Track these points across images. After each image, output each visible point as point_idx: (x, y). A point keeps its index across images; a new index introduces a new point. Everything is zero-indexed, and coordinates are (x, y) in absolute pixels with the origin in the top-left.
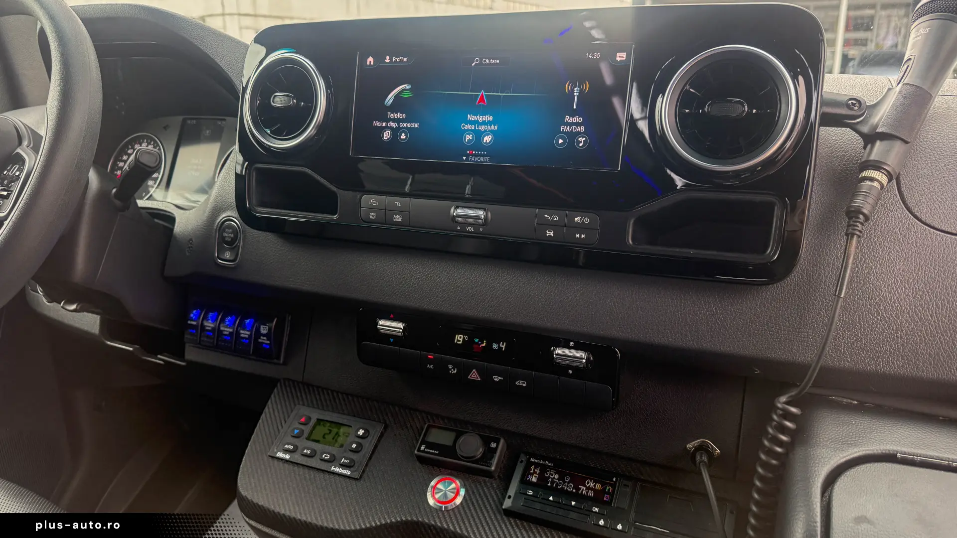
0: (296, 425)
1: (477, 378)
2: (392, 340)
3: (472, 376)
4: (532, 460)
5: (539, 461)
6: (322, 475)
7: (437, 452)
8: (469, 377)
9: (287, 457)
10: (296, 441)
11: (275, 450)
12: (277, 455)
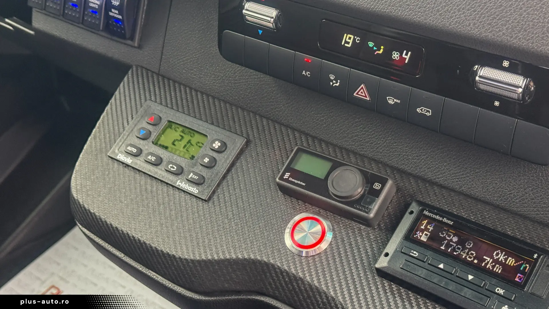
0: (144, 125)
1: (366, 97)
2: (260, 32)
3: (359, 93)
4: (426, 213)
5: (434, 216)
6: (165, 188)
7: (304, 184)
8: (355, 94)
9: (129, 160)
10: (141, 144)
11: (117, 151)
12: (118, 158)
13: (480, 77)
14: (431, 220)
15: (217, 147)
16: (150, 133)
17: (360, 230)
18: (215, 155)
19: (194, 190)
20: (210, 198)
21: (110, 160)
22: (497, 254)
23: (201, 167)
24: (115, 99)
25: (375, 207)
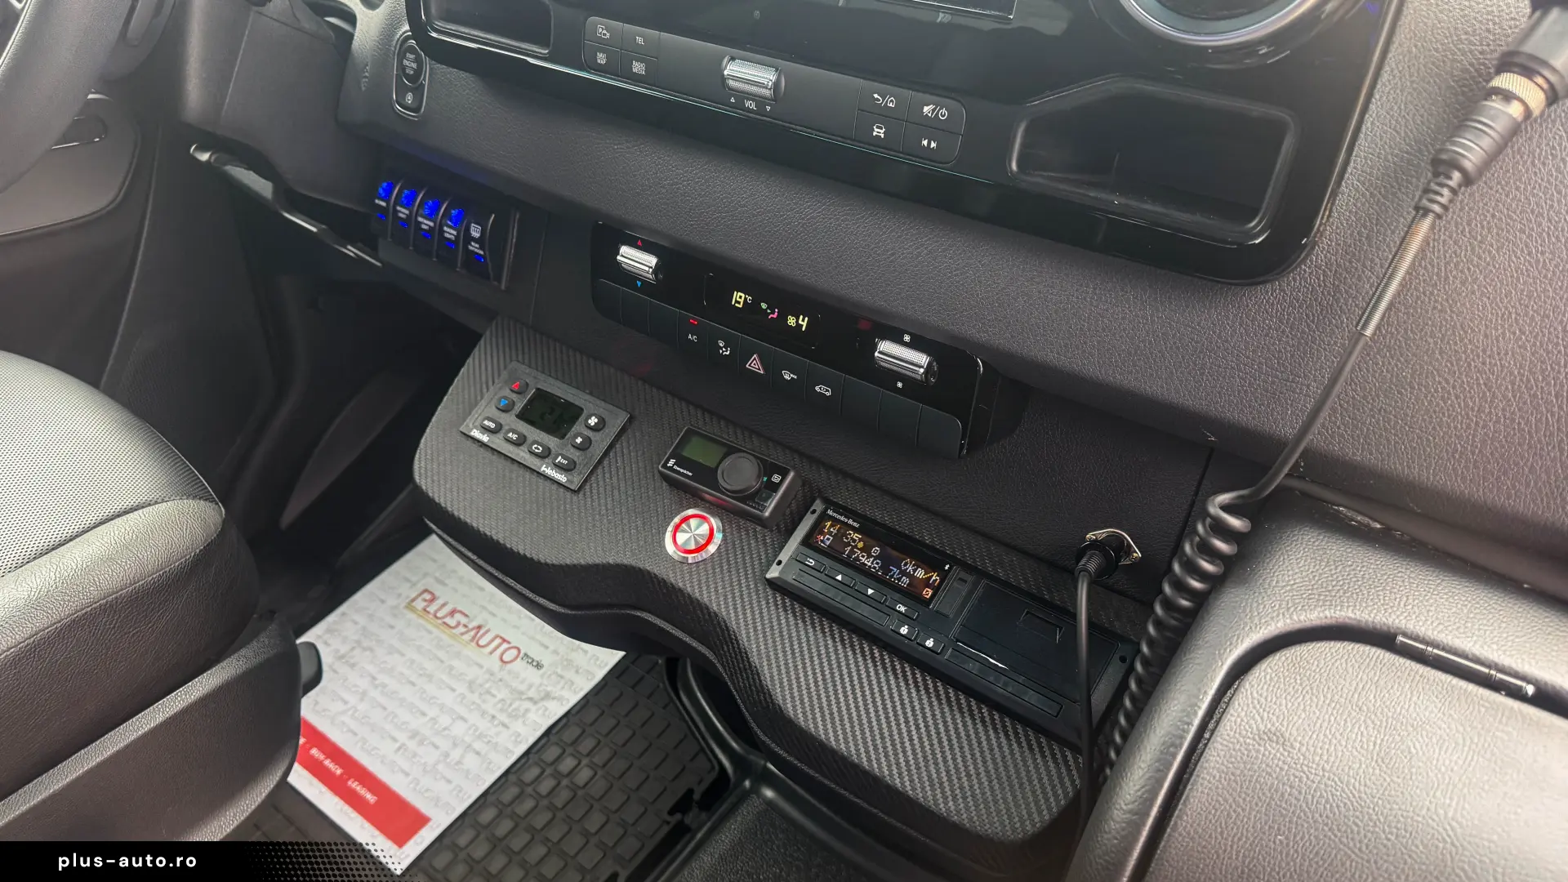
0: (507, 392)
1: (759, 369)
2: (639, 283)
3: (752, 365)
4: (830, 512)
5: (839, 517)
6: (528, 475)
7: (692, 474)
8: (747, 366)
9: (485, 438)
10: (502, 417)
11: (471, 426)
12: (472, 434)
13: (880, 352)
14: (835, 521)
15: (593, 424)
16: (514, 403)
17: (755, 531)
18: (590, 434)
19: (562, 478)
20: (580, 488)
21: (463, 439)
22: (906, 565)
23: (572, 450)
24: (474, 359)
25: (771, 505)
